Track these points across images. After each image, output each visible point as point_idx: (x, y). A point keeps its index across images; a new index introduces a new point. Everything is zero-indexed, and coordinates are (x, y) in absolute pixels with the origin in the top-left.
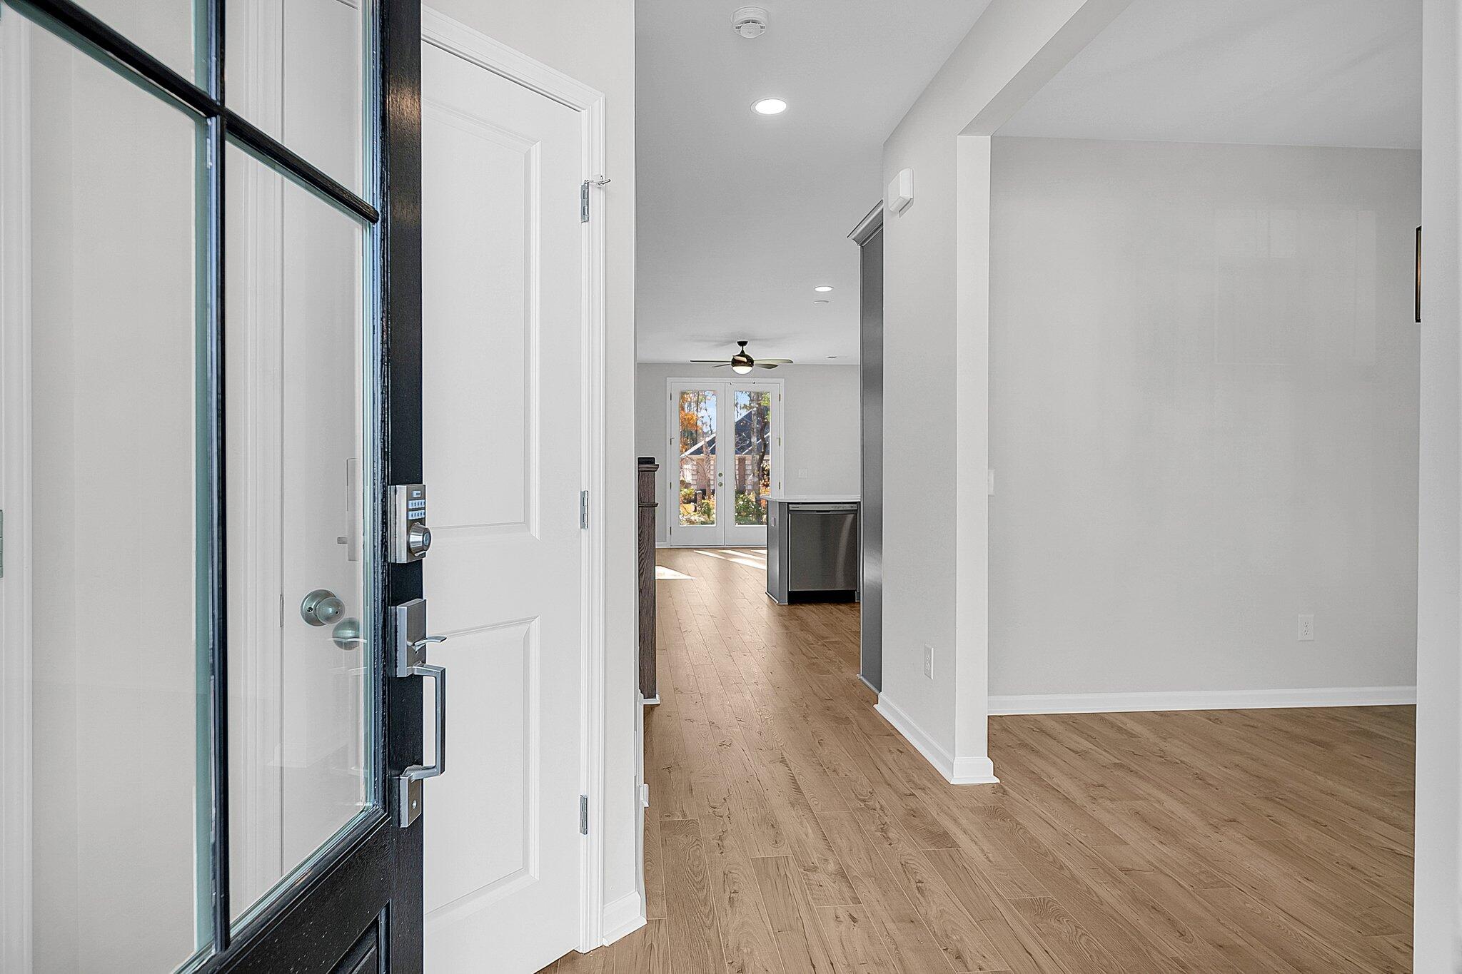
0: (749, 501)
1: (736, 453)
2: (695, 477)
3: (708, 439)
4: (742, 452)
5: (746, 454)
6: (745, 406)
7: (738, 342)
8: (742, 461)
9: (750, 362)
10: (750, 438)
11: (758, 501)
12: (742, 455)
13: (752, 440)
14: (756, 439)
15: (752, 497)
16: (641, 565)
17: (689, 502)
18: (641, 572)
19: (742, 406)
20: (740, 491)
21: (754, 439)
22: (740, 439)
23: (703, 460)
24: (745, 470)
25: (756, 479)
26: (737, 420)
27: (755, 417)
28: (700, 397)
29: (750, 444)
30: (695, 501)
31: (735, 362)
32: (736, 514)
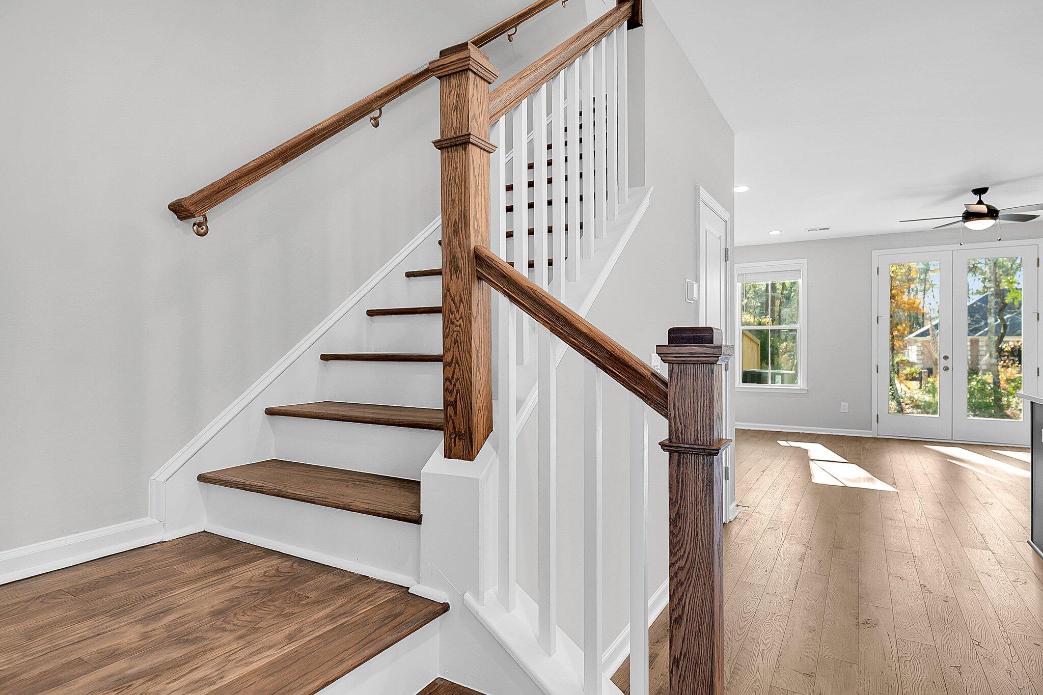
0: (984, 383)
1: (969, 335)
2: (921, 357)
3: (934, 323)
4: (975, 334)
5: (979, 335)
6: (978, 292)
7: (973, 191)
8: (975, 343)
9: (992, 213)
10: (986, 319)
11: (996, 383)
12: (976, 336)
13: (989, 321)
14: (993, 320)
15: (989, 378)
16: (677, 597)
17: (914, 379)
18: (676, 615)
19: (975, 292)
20: (973, 371)
21: (991, 320)
22: (973, 321)
23: (929, 342)
24: (978, 351)
25: (994, 361)
26: (969, 304)
27: (992, 297)
28: (927, 286)
29: (986, 325)
30: (920, 379)
31: (969, 216)
32: (968, 396)
